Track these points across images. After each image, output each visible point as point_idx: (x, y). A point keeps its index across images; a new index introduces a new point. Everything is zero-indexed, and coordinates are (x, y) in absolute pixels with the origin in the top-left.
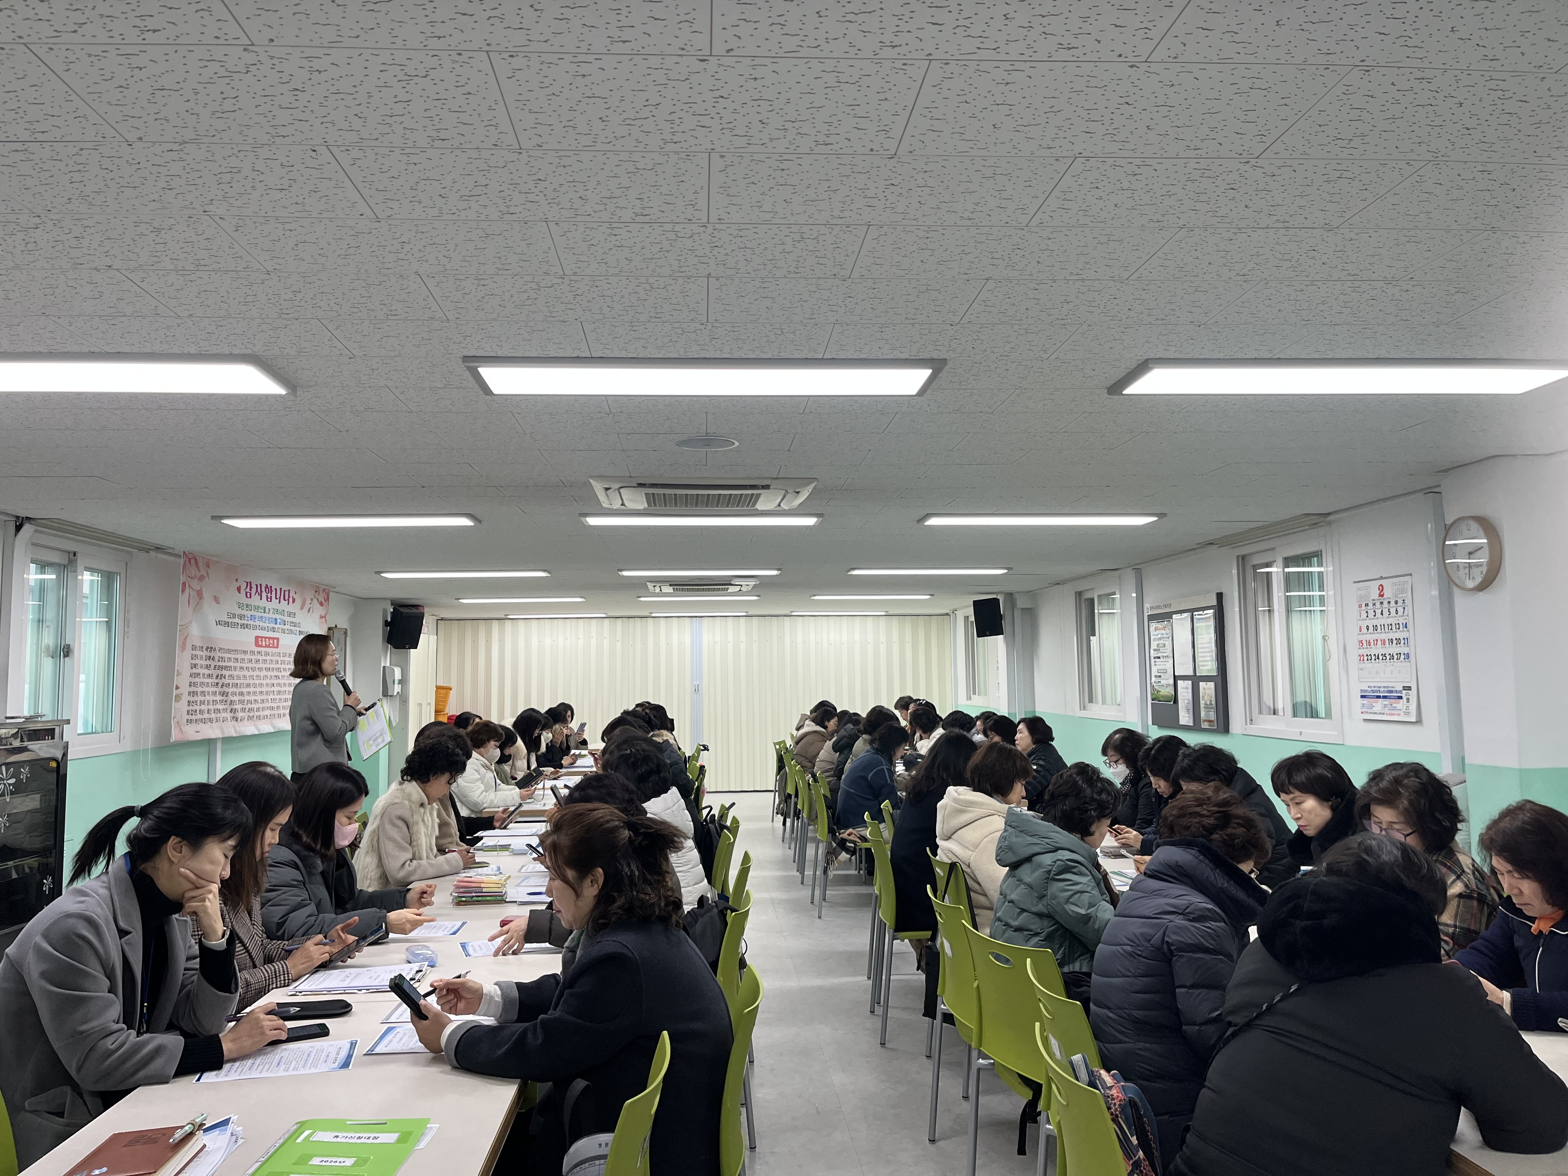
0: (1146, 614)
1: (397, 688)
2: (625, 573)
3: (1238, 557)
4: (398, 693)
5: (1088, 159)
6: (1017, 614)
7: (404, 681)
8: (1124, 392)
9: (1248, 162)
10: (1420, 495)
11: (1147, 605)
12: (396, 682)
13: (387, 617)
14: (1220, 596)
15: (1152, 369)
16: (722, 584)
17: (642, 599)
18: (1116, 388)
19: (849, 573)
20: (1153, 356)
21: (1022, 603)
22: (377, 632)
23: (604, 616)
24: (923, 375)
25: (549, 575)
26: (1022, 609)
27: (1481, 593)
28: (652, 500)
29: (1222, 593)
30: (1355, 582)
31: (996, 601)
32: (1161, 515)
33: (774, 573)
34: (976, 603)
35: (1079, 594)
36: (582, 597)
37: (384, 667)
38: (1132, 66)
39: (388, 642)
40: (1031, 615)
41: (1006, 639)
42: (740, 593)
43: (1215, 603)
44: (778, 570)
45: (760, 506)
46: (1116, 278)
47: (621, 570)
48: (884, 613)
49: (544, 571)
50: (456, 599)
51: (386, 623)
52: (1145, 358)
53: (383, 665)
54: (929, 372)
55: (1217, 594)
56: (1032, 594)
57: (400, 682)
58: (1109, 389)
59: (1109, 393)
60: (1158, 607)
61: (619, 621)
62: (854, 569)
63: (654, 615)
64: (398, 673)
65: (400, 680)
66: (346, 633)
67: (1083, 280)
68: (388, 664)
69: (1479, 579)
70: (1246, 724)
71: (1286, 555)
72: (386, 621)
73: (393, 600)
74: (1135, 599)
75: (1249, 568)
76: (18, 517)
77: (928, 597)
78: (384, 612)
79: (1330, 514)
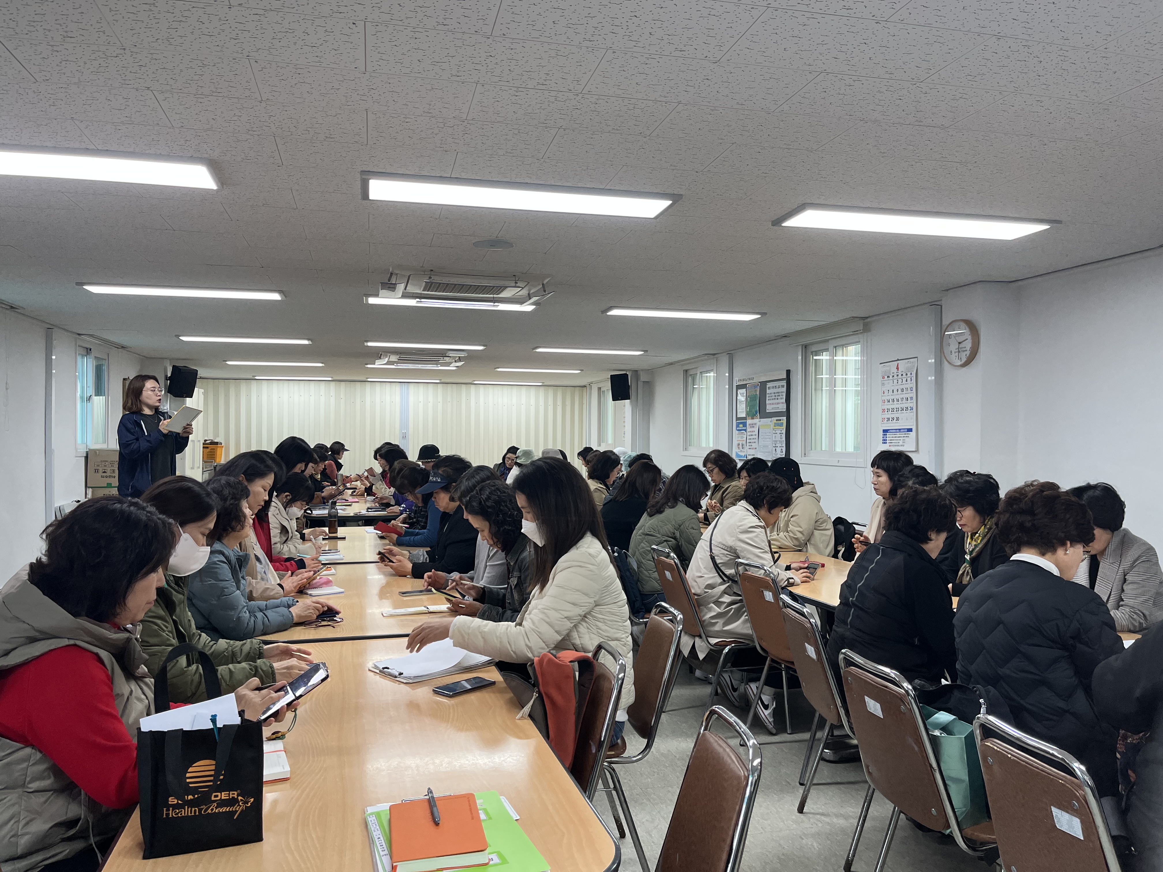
0: (735, 385)
2: (370, 344)
3: (802, 345)
5: (828, 74)
6: (640, 385)
8: (783, 225)
9: (915, 84)
10: (926, 306)
11: (736, 379)
13: (167, 373)
14: (788, 372)
15: (807, 210)
17: (369, 366)
18: (778, 222)
19: (535, 351)
20: (809, 201)
21: (643, 378)
23: (330, 379)
24: (666, 203)
25: (311, 343)
26: (644, 382)
27: (964, 369)
30: (881, 363)
31: (626, 375)
32: (763, 314)
33: (481, 348)
34: (613, 377)
35: (687, 371)
36: (322, 363)
38: (877, 23)
40: (649, 386)
41: (631, 402)
42: (446, 363)
43: (785, 377)
44: (484, 346)
45: (504, 295)
46: (810, 149)
47: (367, 342)
48: (541, 384)
49: (308, 340)
50: (223, 361)
51: (168, 379)
52: (803, 202)
54: (670, 202)
55: (788, 369)
56: (651, 371)
58: (773, 222)
59: (772, 225)
60: (743, 380)
61: (343, 384)
62: (537, 347)
63: (369, 380)
67: (789, 149)
69: (964, 360)
71: (835, 345)
72: (166, 376)
73: (171, 360)
74: (727, 374)
75: (809, 353)
77: (579, 372)
78: (167, 369)
79: (867, 318)
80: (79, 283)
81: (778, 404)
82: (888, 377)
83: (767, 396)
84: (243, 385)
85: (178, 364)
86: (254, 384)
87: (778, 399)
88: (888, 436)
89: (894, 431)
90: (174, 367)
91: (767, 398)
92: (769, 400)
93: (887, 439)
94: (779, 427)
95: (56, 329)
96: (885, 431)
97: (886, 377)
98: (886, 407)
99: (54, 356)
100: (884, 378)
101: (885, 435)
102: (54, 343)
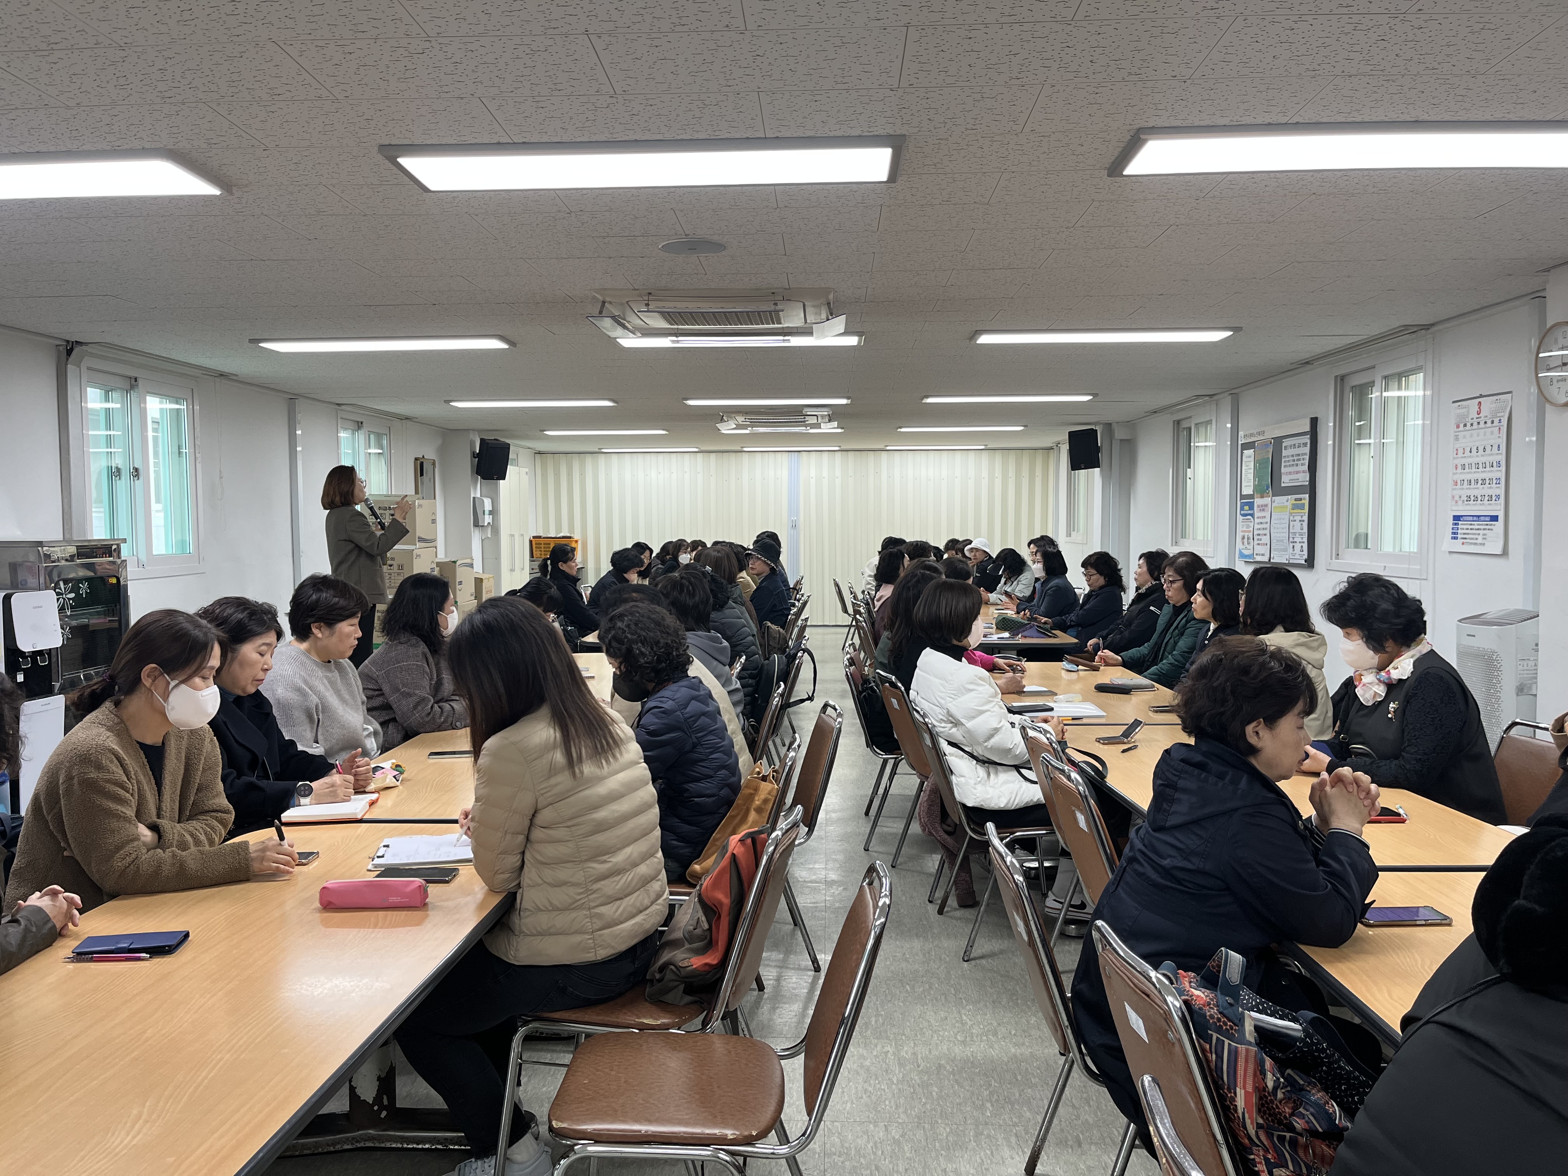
0: (1240, 443)
1: (488, 519)
2: (691, 403)
3: (1336, 377)
4: (489, 523)
6: (1116, 445)
7: (494, 512)
8: (1125, 173)
10: (1524, 301)
11: (1241, 434)
12: (487, 512)
14: (1314, 422)
15: (1144, 141)
16: (796, 414)
18: (1115, 168)
19: (924, 401)
21: (1120, 434)
22: (466, 464)
23: (696, 449)
24: (884, 155)
25: (615, 404)
26: (1121, 440)
28: (668, 316)
29: (1316, 418)
30: (1454, 402)
31: (1094, 432)
33: (844, 401)
34: (1072, 435)
35: (1178, 423)
36: (663, 430)
37: (474, 498)
39: (478, 473)
40: (1130, 447)
41: (1101, 471)
42: (819, 424)
43: (1307, 428)
44: (848, 398)
45: (786, 323)
46: (1058, 20)
47: (687, 399)
48: (983, 447)
49: (610, 399)
50: (541, 431)
51: (474, 455)
52: (1134, 128)
53: (472, 496)
54: (890, 151)
55: (1312, 419)
56: (1131, 424)
57: (491, 513)
58: (1108, 170)
59: (1109, 176)
60: (1252, 435)
61: (713, 456)
62: (927, 397)
63: (745, 449)
64: (488, 504)
65: (490, 511)
66: (434, 464)
67: (1020, 25)
68: (478, 495)
70: (1331, 559)
71: (1386, 373)
72: (474, 453)
73: (479, 431)
74: (1229, 425)
75: (1347, 389)
76: (68, 342)
77: (1022, 428)
78: (472, 444)
79: (1433, 325)
80: (252, 341)
81: (1297, 472)
82: (1465, 425)
83: (1283, 460)
84: (589, 460)
85: (488, 437)
86: (602, 459)
87: (1297, 465)
88: (1459, 527)
89: (1469, 518)
90: (482, 440)
91: (1283, 464)
92: (1285, 466)
93: (1459, 531)
94: (1299, 511)
95: (303, 399)
96: (1457, 518)
97: (1461, 426)
98: (1459, 477)
99: (299, 432)
100: (1458, 427)
101: (1456, 524)
102: (299, 416)
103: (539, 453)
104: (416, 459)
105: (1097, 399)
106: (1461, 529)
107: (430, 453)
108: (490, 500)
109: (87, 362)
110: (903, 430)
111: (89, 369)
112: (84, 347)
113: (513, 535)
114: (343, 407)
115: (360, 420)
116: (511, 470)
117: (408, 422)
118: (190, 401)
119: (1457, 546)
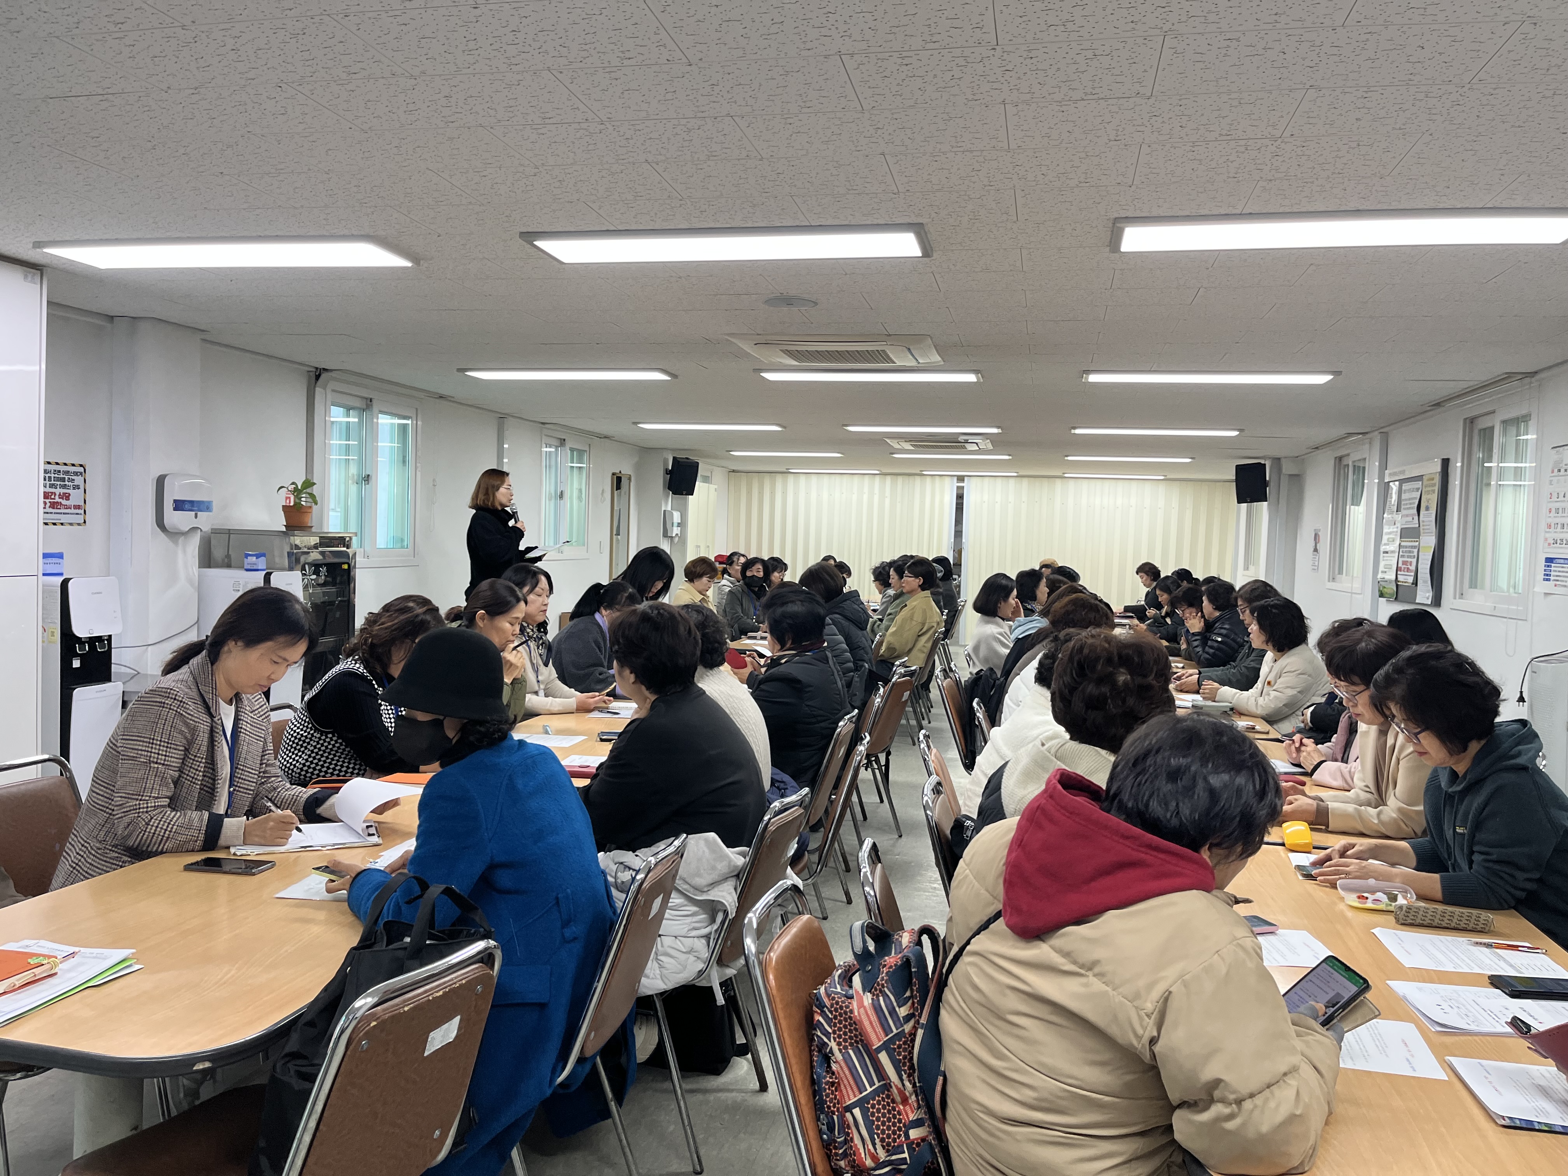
0: (1385, 481)
1: (676, 531)
2: (852, 429)
4: (677, 534)
6: (1284, 480)
7: (682, 525)
11: (1387, 472)
12: (675, 524)
13: (668, 464)
14: (1446, 463)
17: (896, 456)
18: (1113, 245)
19: (1072, 432)
21: (1288, 468)
22: (659, 480)
23: (877, 472)
24: (911, 238)
25: (782, 429)
26: (1290, 475)
29: (1448, 460)
30: (1553, 448)
31: (1262, 466)
33: (995, 430)
34: (1239, 468)
35: (1336, 460)
36: (839, 453)
37: (665, 511)
39: (669, 489)
40: (1297, 482)
41: (1270, 506)
42: (980, 452)
43: (1440, 469)
44: (997, 427)
47: (847, 426)
48: (1162, 478)
50: (728, 451)
51: (667, 472)
53: (663, 509)
54: (915, 235)
55: (1443, 459)
57: (679, 525)
58: (1108, 247)
62: (1074, 428)
63: (925, 473)
64: (677, 517)
65: (679, 523)
66: (630, 479)
68: (669, 508)
70: (1455, 598)
71: (1506, 417)
72: (666, 470)
73: (673, 450)
75: (1476, 432)
76: (317, 368)
77: (1188, 460)
78: (666, 461)
79: (1536, 373)
80: (459, 370)
82: (1559, 471)
84: (779, 479)
85: (681, 455)
86: (791, 478)
88: (1552, 569)
89: (1562, 561)
90: (674, 459)
93: (1552, 573)
95: (511, 418)
96: (1549, 560)
97: (1556, 470)
98: (1553, 521)
99: (506, 446)
100: (1553, 472)
101: (1548, 566)
102: (506, 433)
103: (734, 471)
104: (613, 474)
105: (1243, 434)
106: (1555, 571)
107: (626, 469)
108: (679, 513)
109: (332, 385)
110: (1070, 458)
111: (333, 391)
112: (330, 374)
113: (699, 547)
114: (547, 426)
115: (563, 437)
116: (700, 486)
117: (606, 440)
118: (414, 418)
119: (1549, 586)
